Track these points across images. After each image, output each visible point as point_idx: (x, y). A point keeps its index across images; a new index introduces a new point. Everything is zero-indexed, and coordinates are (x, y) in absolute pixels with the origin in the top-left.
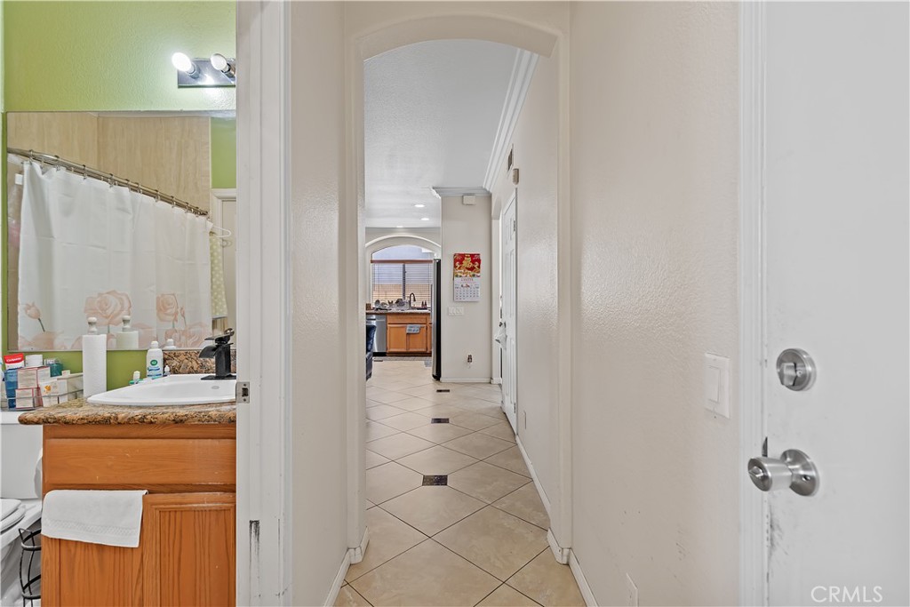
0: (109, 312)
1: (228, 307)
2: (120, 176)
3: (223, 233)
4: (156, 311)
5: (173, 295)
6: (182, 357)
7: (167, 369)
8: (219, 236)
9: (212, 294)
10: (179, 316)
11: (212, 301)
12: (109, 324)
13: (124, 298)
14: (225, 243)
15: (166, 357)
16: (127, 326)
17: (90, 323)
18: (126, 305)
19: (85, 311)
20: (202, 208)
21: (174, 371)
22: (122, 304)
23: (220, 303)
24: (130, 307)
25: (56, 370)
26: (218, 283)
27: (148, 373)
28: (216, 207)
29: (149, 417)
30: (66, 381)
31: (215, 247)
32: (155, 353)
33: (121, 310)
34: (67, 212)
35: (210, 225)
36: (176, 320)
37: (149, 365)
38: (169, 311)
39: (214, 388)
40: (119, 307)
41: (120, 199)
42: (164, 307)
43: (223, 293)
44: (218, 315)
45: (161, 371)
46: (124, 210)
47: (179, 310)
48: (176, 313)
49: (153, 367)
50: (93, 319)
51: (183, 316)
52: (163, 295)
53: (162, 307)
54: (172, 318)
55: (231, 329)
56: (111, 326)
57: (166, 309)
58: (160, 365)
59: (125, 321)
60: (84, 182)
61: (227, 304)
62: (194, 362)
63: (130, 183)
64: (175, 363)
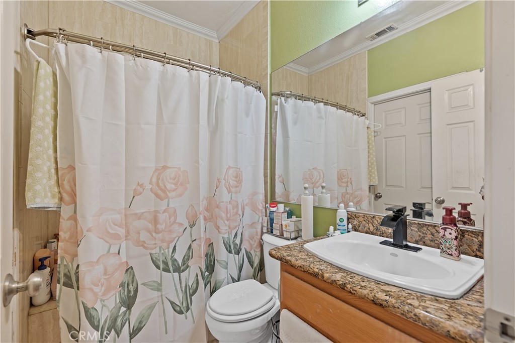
0: (313, 180)
1: (378, 177)
2: (319, 97)
3: (375, 126)
4: (337, 180)
5: (346, 169)
6: (361, 219)
7: (350, 226)
8: (372, 129)
9: (369, 168)
10: (349, 184)
11: (369, 174)
12: (313, 187)
13: (321, 172)
14: (376, 134)
15: (349, 216)
16: (324, 191)
17: (305, 188)
18: (322, 176)
19: (303, 179)
20: (363, 111)
21: (355, 229)
22: (320, 176)
23: (373, 175)
24: (324, 177)
25: (290, 215)
26: (372, 161)
27: (338, 227)
28: (370, 109)
29: (348, 286)
30: (293, 223)
31: (370, 137)
32: (342, 213)
33: (320, 179)
34: (295, 123)
35: (367, 122)
36: (347, 186)
37: (338, 221)
38: (344, 180)
39: (392, 254)
40: (318, 178)
41: (319, 110)
42: (341, 177)
43: (376, 168)
44: (372, 183)
45: (346, 228)
46: (321, 118)
47: (349, 179)
48: (348, 182)
49: (340, 223)
50: (307, 185)
51: (351, 183)
52: (340, 170)
53: (340, 178)
54: (346, 185)
55: (379, 193)
56: (314, 189)
57: (342, 179)
58: (345, 222)
59: (323, 187)
60: (303, 104)
61: (378, 175)
62: (370, 225)
63: (324, 101)
64: (356, 222)
